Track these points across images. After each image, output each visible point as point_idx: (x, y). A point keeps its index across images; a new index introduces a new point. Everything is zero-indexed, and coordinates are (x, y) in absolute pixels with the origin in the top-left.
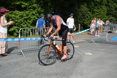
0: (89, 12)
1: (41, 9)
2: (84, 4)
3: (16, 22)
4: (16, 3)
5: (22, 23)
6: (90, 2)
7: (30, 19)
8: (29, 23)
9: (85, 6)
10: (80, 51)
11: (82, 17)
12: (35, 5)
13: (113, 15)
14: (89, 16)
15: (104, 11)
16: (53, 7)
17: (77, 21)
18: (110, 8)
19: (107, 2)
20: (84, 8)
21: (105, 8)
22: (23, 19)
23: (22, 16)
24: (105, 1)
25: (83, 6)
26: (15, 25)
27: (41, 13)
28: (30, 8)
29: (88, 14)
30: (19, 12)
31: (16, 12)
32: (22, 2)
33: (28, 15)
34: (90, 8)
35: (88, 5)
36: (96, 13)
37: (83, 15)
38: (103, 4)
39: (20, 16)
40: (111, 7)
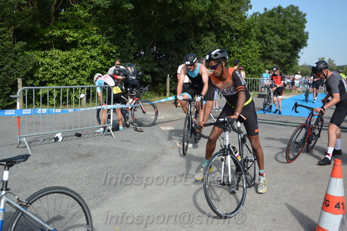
1: (110, 46)
2: (210, 36)
3: (54, 75)
4: (53, 32)
5: (66, 75)
6: (223, 31)
7: (85, 67)
8: (83, 76)
9: (211, 40)
12: (96, 37)
13: (275, 59)
15: (254, 52)
16: (138, 40)
19: (261, 32)
20: (209, 44)
21: (256, 45)
22: (68, 67)
23: (66, 62)
24: (254, 32)
25: (207, 38)
26: (52, 82)
27: (111, 54)
28: (86, 43)
30: (61, 52)
31: (55, 52)
32: (67, 31)
33: (80, 60)
34: (222, 43)
35: (218, 37)
36: (237, 55)
38: (252, 36)
39: (61, 62)
40: (270, 44)
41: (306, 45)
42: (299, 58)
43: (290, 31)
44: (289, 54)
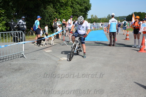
0: (55, 13)
2: (50, 5)
6: (56, 3)
9: (51, 7)
10: (55, 56)
11: (49, 19)
14: (56, 17)
15: (70, 12)
16: (15, 7)
17: (44, 23)
18: (75, 9)
20: (50, 9)
21: (70, 10)
24: (70, 2)
27: (2, 14)
29: (55, 15)
34: (56, 8)
35: (54, 6)
36: (63, 14)
37: (50, 17)
38: (69, 5)
41: (91, 9)
42: (88, 15)
43: (84, 3)
44: (84, 14)
